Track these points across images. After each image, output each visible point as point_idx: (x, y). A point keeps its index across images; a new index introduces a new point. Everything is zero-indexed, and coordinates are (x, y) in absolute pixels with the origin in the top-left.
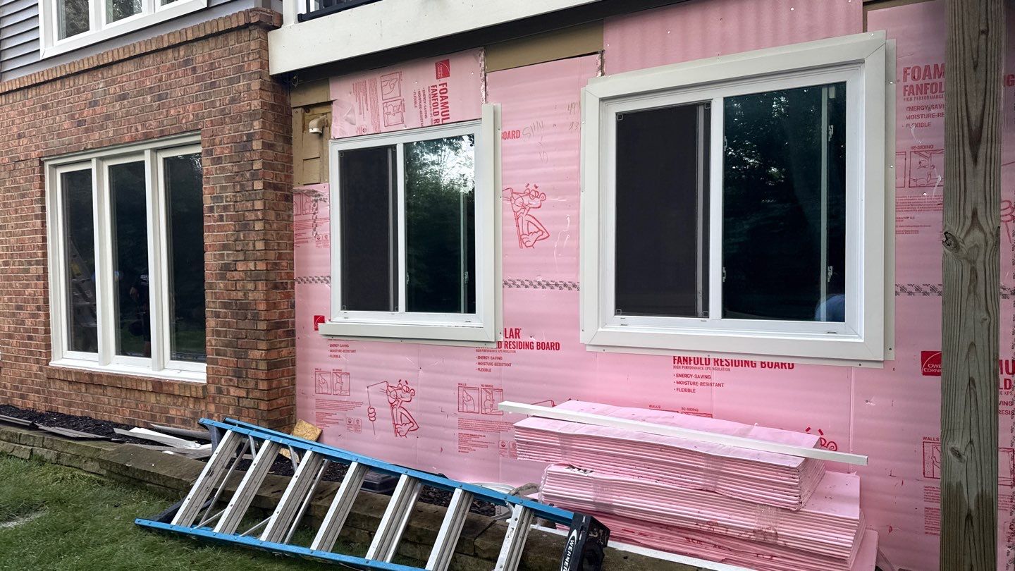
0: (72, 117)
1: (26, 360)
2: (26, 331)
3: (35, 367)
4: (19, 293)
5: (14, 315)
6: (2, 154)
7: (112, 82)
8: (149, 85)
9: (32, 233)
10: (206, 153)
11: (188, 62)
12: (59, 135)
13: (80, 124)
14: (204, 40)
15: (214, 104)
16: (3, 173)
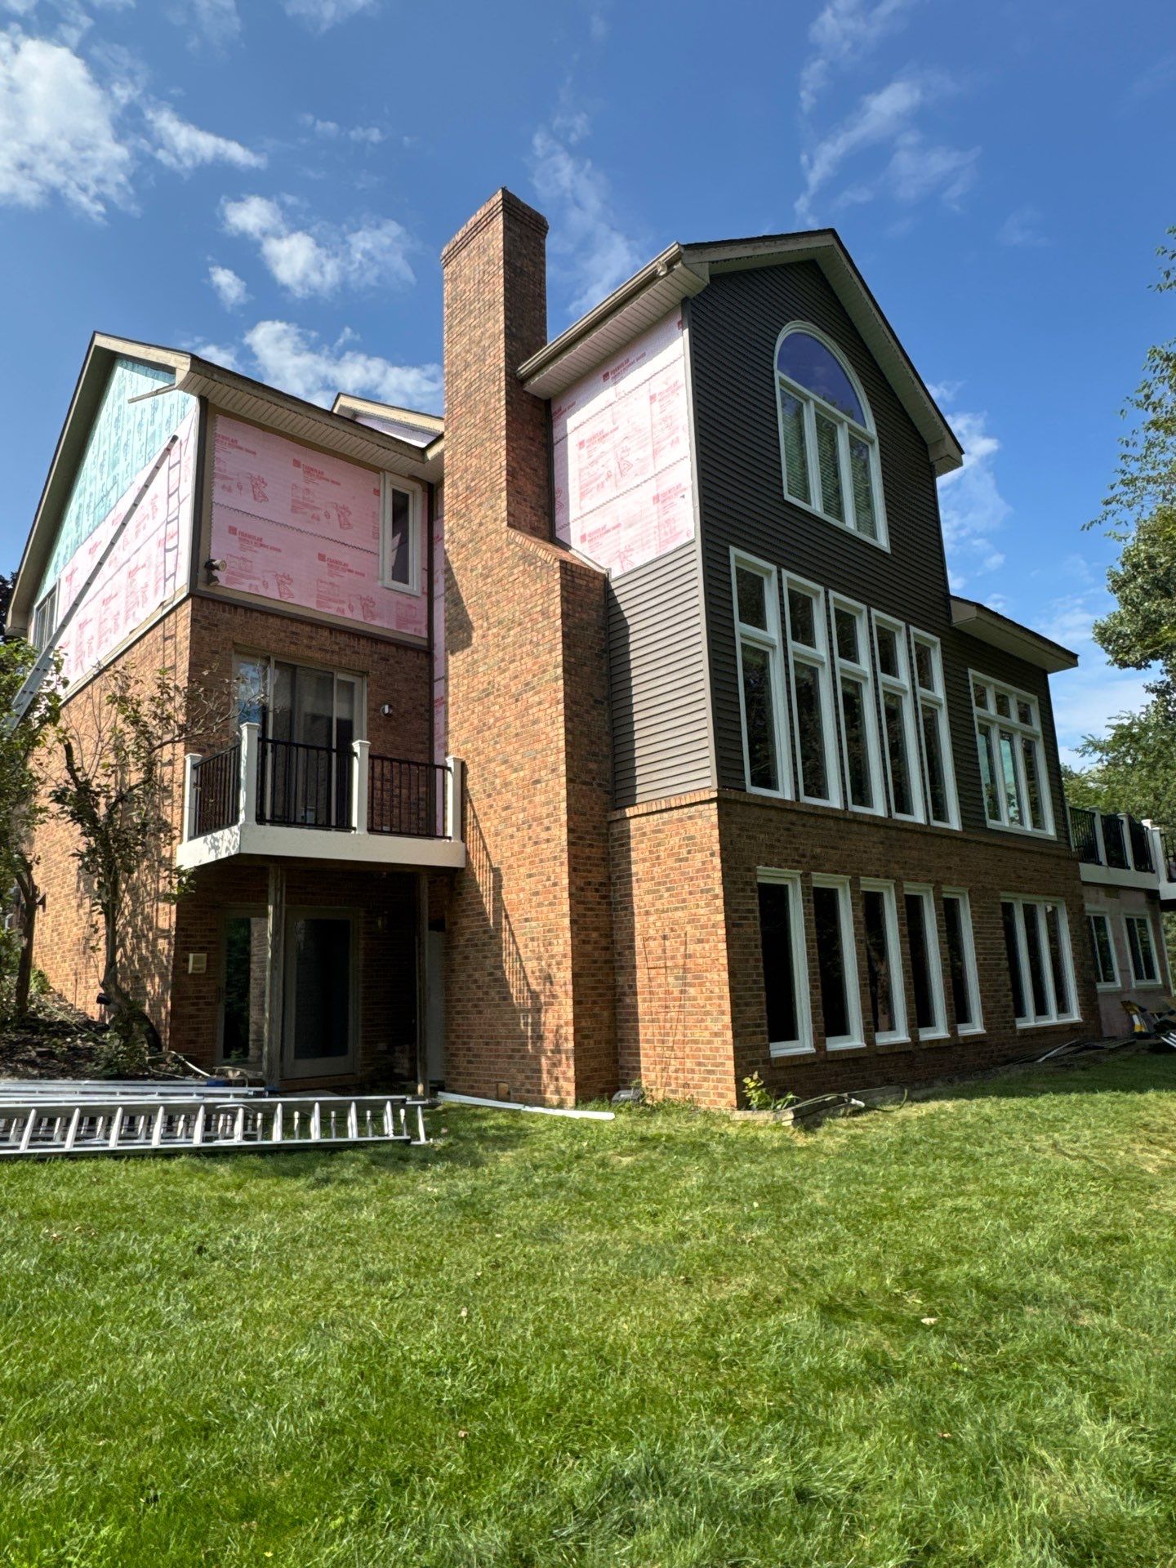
3: (1011, 1033)
6: (975, 881)
7: (1031, 861)
8: (1046, 869)
9: (999, 939)
10: (1070, 909)
11: (1058, 865)
12: (1009, 880)
13: (1019, 877)
14: (1064, 858)
15: (1069, 887)
16: (977, 894)
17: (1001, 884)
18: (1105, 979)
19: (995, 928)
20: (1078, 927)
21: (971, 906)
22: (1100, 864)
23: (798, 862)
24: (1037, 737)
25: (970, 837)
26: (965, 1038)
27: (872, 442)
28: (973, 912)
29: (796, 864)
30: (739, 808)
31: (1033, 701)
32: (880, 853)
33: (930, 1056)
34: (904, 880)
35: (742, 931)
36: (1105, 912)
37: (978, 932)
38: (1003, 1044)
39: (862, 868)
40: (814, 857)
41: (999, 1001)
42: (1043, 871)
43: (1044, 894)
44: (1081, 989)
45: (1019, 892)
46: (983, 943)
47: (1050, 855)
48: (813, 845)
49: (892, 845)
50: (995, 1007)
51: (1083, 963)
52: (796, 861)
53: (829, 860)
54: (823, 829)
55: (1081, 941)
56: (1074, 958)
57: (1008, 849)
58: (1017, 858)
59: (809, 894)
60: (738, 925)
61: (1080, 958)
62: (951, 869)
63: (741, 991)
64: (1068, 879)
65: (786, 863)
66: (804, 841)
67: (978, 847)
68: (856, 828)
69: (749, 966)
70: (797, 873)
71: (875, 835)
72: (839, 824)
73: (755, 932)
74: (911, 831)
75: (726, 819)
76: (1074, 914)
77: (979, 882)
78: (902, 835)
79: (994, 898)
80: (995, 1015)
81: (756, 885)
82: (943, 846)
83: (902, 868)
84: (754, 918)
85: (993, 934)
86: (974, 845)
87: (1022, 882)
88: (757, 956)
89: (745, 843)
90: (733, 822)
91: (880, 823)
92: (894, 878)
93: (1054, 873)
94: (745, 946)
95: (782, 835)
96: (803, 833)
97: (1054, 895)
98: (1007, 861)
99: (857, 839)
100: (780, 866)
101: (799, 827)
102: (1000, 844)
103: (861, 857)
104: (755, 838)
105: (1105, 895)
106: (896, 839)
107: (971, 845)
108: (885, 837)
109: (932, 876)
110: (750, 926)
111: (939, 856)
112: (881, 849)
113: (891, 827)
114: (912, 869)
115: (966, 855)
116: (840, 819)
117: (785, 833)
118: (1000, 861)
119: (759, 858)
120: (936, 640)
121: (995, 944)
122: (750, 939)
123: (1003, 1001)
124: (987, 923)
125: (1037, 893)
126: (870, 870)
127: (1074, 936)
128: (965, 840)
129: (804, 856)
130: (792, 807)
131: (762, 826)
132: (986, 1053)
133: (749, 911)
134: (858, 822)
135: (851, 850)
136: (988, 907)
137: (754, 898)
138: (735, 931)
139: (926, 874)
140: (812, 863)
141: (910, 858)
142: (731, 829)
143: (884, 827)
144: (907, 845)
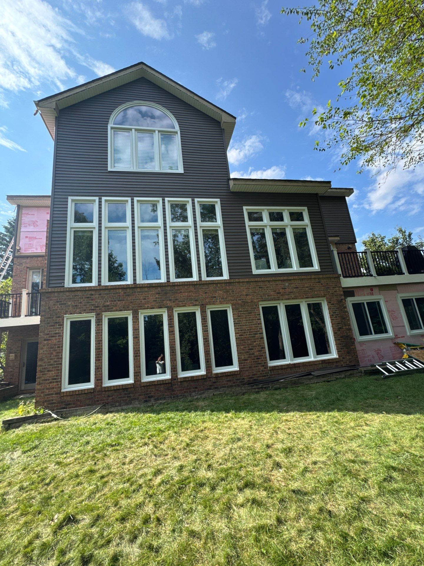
0: (275, 291)
2: (255, 357)
3: (262, 368)
6: (236, 300)
7: (291, 284)
8: (306, 286)
9: (256, 324)
10: (329, 303)
11: (319, 282)
12: (268, 296)
13: (278, 293)
14: (325, 278)
15: (329, 292)
16: (237, 306)
17: (262, 298)
18: (376, 333)
19: (253, 320)
20: (336, 310)
21: (233, 312)
22: (372, 276)
23: (93, 310)
24: (307, 226)
25: (232, 281)
26: (217, 374)
27: (177, 133)
28: (233, 314)
29: (91, 311)
30: (56, 294)
31: (304, 210)
32: (156, 298)
33: (185, 384)
34: (175, 307)
35: (50, 342)
36: (380, 299)
37: (237, 323)
38: (254, 375)
39: (141, 306)
40: (105, 306)
41: (253, 354)
42: (302, 287)
43: (303, 298)
44: (338, 341)
45: (279, 300)
46: (240, 328)
47: (311, 279)
48: (105, 302)
49: (166, 293)
50: (249, 357)
51: (340, 328)
52: (92, 310)
53: (116, 306)
54: (114, 294)
55: (339, 317)
56: (332, 326)
57: (269, 281)
58: (277, 285)
59: (99, 322)
60: (48, 340)
61: (338, 326)
62: (215, 297)
63: (45, 366)
64: (329, 288)
65: (85, 311)
66: (99, 301)
67: (241, 284)
68: (139, 290)
69: (52, 355)
70: (93, 314)
71: (154, 291)
72: (128, 290)
73: (58, 342)
74: (182, 285)
75: (47, 299)
76: (333, 304)
77: (240, 300)
78: (176, 288)
79: (253, 306)
80: (249, 361)
81: (63, 322)
82: (211, 288)
83: (174, 302)
84: (59, 336)
85: (250, 322)
86: (237, 284)
87: (282, 295)
88: (58, 351)
89: (58, 307)
90: (51, 300)
91: (156, 285)
92: (166, 307)
93: (314, 287)
94: (51, 348)
95: (84, 300)
96: (99, 298)
97: (313, 297)
98: (267, 287)
99: (139, 295)
100: (80, 313)
101: (97, 296)
102: (261, 280)
103: (141, 301)
104: (65, 304)
105: (380, 290)
106: (170, 290)
107: (234, 284)
108: (162, 291)
109: (199, 302)
110: (56, 339)
111: (206, 293)
112: (157, 296)
113: (168, 286)
114: (181, 301)
115: (230, 289)
116: (127, 288)
117: (86, 299)
118: (261, 288)
119: (67, 311)
120: (218, 200)
121: (252, 327)
122: (55, 345)
123: (257, 354)
124: (246, 318)
125: (297, 299)
126: (148, 306)
127: (333, 315)
128: (229, 283)
129: (98, 307)
130: (90, 289)
131: (71, 299)
132: (238, 380)
133: (56, 333)
134: (140, 287)
135: (134, 299)
136: (248, 311)
137: (60, 328)
138: (46, 342)
139: (194, 302)
140: (103, 309)
141: (181, 297)
142: (49, 303)
143: (160, 286)
144: (179, 291)
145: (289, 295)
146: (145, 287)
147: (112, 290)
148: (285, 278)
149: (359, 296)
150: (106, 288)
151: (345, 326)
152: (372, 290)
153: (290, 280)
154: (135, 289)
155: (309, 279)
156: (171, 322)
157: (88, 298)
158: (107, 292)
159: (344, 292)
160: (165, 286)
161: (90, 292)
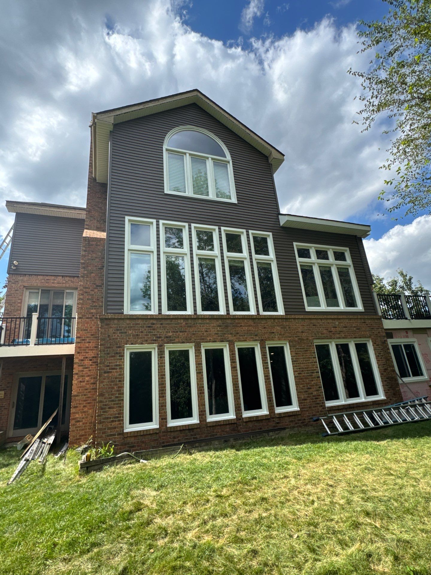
0: (327, 330)
1: (315, 407)
2: (313, 396)
3: (320, 409)
4: (309, 383)
5: (306, 391)
6: (293, 337)
7: (341, 323)
8: (354, 326)
9: (312, 363)
10: (374, 343)
11: (365, 323)
12: (321, 334)
13: (330, 332)
14: (369, 319)
15: (374, 333)
16: (294, 343)
17: (316, 336)
18: (414, 375)
19: (309, 358)
20: (381, 351)
21: (290, 349)
22: (406, 319)
23: (155, 340)
24: (350, 266)
25: (289, 317)
26: (280, 414)
27: (229, 162)
28: (291, 352)
29: (153, 342)
30: (116, 322)
31: (346, 250)
32: (218, 331)
33: (250, 425)
34: (236, 341)
35: (111, 375)
36: (414, 342)
37: (295, 361)
38: (314, 415)
39: (203, 339)
40: (167, 337)
41: (312, 394)
42: (350, 327)
43: (352, 338)
44: (385, 383)
45: (331, 338)
46: (298, 366)
47: (357, 319)
48: (167, 332)
49: (227, 326)
50: (308, 397)
51: (386, 369)
52: (153, 340)
53: (178, 337)
54: (175, 324)
55: (384, 358)
56: (379, 367)
57: (321, 319)
58: (329, 323)
59: (162, 354)
60: (108, 372)
61: (384, 367)
62: (273, 333)
63: (106, 402)
64: (373, 329)
65: (147, 342)
66: (160, 331)
67: (297, 321)
68: (200, 321)
69: (113, 390)
70: (155, 345)
71: (215, 323)
72: (190, 321)
73: (120, 375)
74: (242, 318)
75: (106, 327)
76: (378, 345)
77: (297, 337)
78: (237, 321)
79: (308, 344)
80: (308, 401)
81: (124, 353)
82: (270, 322)
83: (235, 336)
84: (120, 368)
85: (307, 360)
86: (292, 320)
87: (333, 334)
88: (120, 385)
89: (118, 336)
90: (111, 328)
91: (218, 317)
92: (227, 341)
93: (361, 327)
94: (112, 382)
95: (145, 330)
96: (160, 327)
97: (360, 337)
98: (320, 325)
99: (200, 326)
100: (142, 344)
101: (159, 326)
102: (314, 317)
103: (203, 334)
104: (126, 333)
105: (414, 334)
106: (231, 323)
107: (290, 320)
108: (223, 324)
109: (259, 338)
110: (117, 372)
111: (265, 328)
112: (218, 329)
113: (229, 319)
114: (242, 336)
115: (287, 325)
116: (188, 319)
117: (147, 328)
118: (315, 325)
119: (127, 341)
120: (271, 234)
121: (309, 365)
122: (116, 378)
123: (315, 393)
124: (303, 356)
125: (346, 338)
126: (210, 339)
127: (378, 356)
128: (286, 319)
129: (160, 337)
130: (152, 317)
131: (131, 327)
132: (300, 420)
133: (117, 365)
134: (201, 319)
135: (196, 331)
136: (304, 348)
137: (121, 359)
138: (106, 375)
139: (254, 337)
140: (165, 340)
141: (241, 331)
142: (109, 331)
143: (221, 319)
144: (239, 325)
145: (339, 334)
146: (206, 319)
147: (174, 320)
148: (336, 317)
149: (397, 338)
150: (168, 317)
151: (390, 367)
152: (407, 333)
153: (340, 319)
154: (197, 320)
155: (356, 319)
156: (233, 357)
157: (149, 327)
158: (168, 322)
159: (386, 333)
160: (226, 319)
161: (151, 321)
